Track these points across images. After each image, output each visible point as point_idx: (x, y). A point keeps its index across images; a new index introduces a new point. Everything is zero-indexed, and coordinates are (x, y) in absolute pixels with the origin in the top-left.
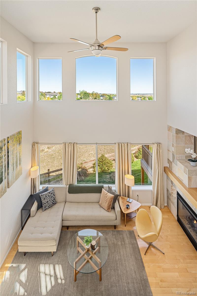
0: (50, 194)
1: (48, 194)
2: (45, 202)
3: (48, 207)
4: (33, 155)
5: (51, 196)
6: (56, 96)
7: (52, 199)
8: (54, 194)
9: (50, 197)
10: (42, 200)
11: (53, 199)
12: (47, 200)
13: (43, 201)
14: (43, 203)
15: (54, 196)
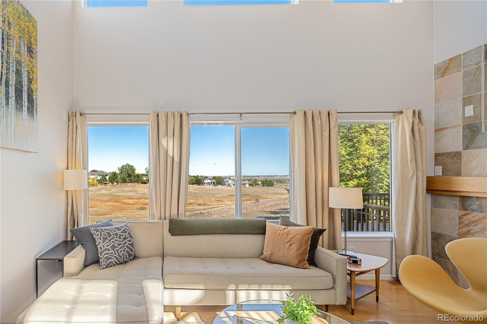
0: (119, 232)
1: (115, 231)
2: (107, 246)
3: (115, 260)
4: (70, 141)
5: (123, 235)
6: (106, 177)
7: (125, 243)
8: (129, 234)
9: (120, 238)
10: (98, 241)
11: (128, 244)
12: (113, 242)
13: (99, 243)
14: (101, 248)
15: (131, 237)
